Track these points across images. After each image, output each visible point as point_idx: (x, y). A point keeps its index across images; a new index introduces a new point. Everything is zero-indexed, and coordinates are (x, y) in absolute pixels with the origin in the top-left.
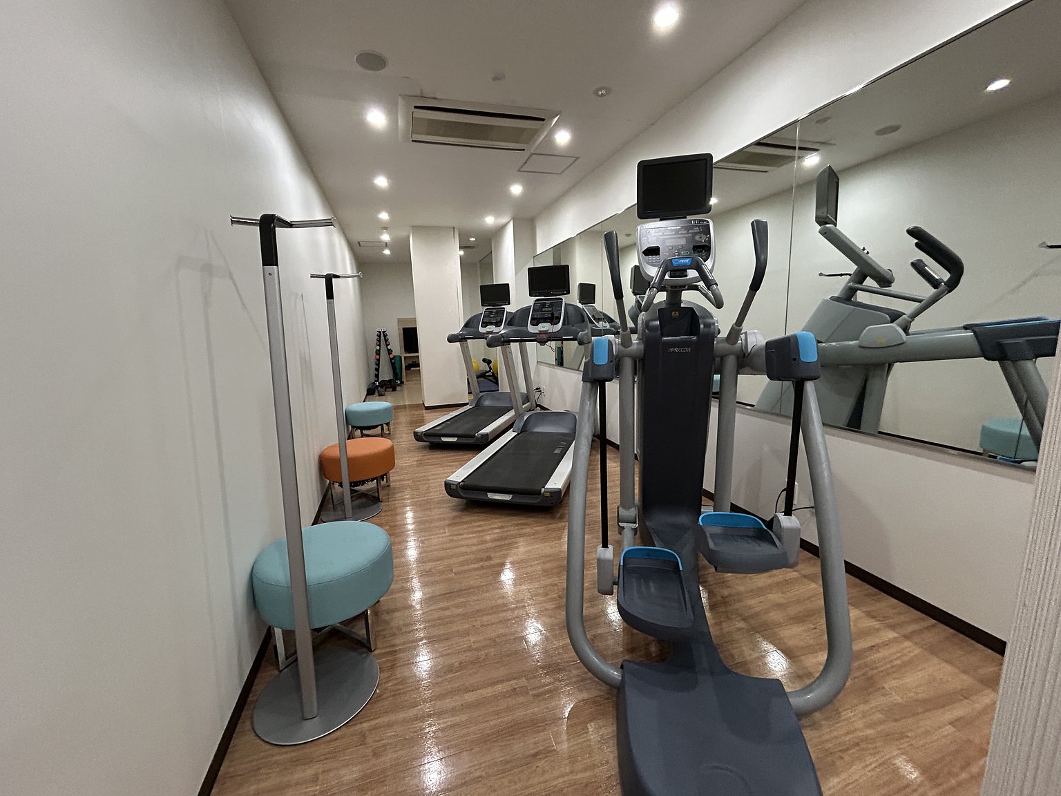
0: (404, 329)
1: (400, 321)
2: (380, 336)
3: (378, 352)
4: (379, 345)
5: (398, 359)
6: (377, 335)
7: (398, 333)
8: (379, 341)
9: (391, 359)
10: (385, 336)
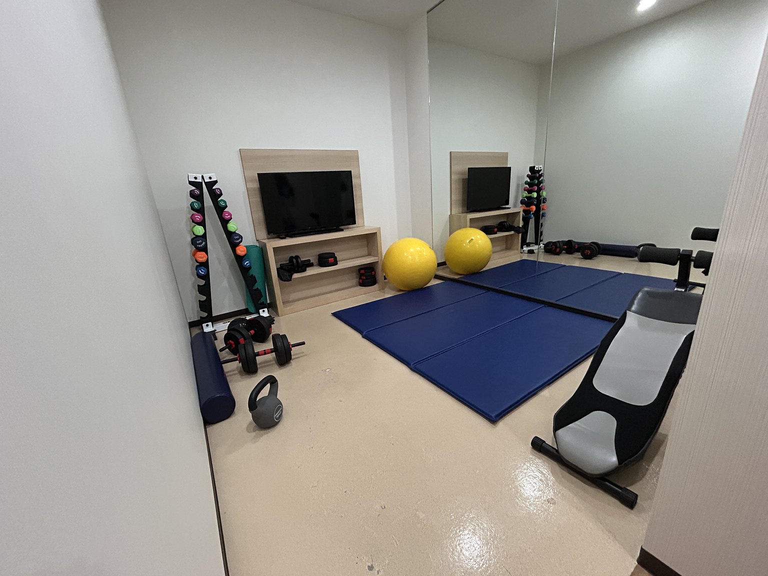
0: (263, 178)
1: (245, 156)
2: (199, 198)
3: (199, 244)
4: (202, 223)
5: (255, 256)
6: (192, 195)
7: (244, 189)
8: (201, 211)
9: (239, 259)
10: (216, 196)
